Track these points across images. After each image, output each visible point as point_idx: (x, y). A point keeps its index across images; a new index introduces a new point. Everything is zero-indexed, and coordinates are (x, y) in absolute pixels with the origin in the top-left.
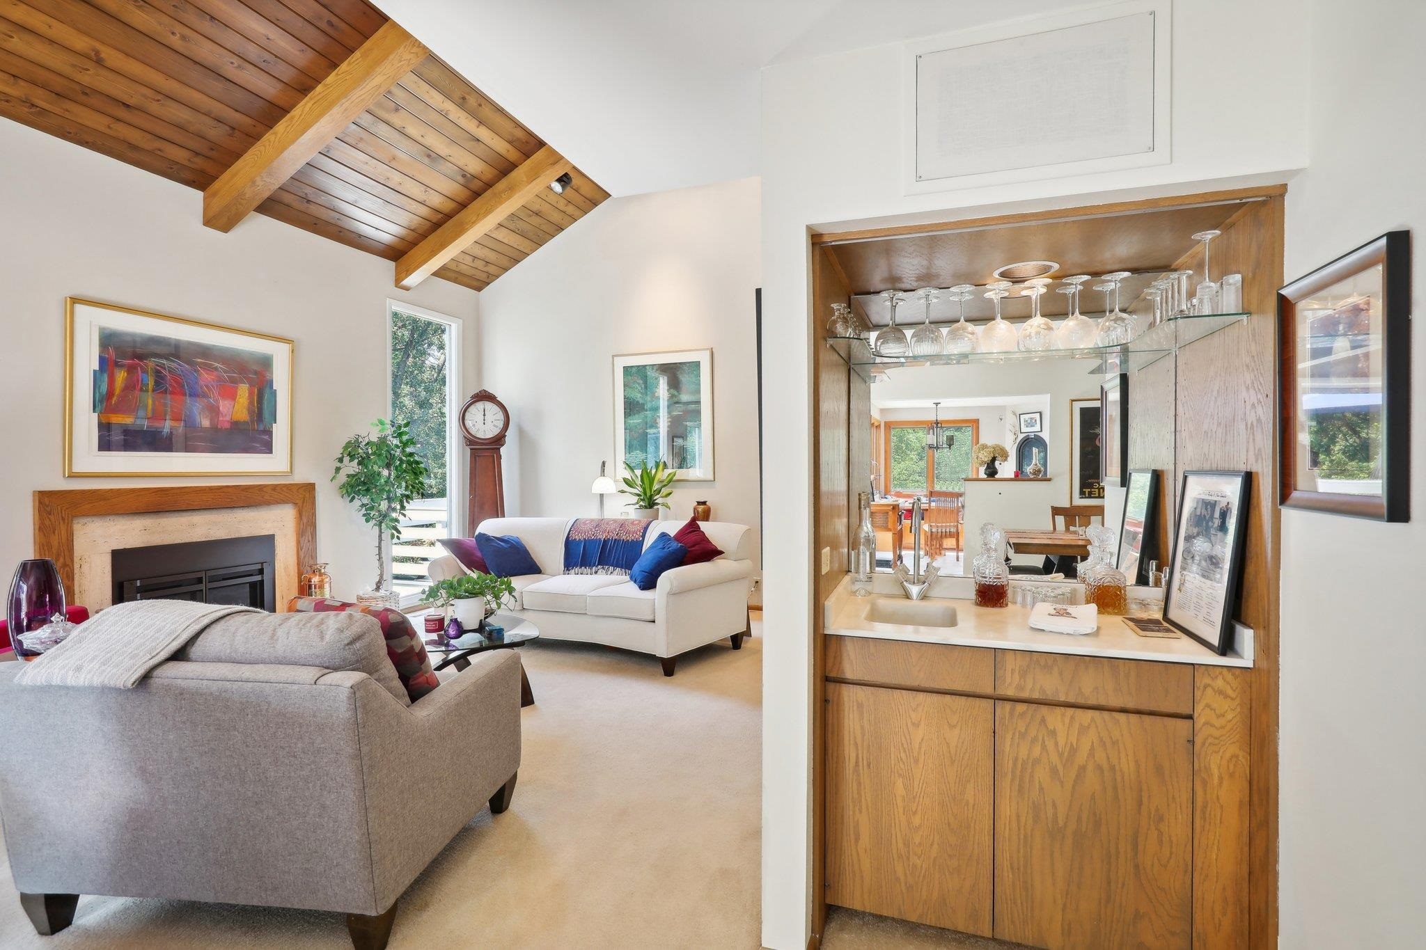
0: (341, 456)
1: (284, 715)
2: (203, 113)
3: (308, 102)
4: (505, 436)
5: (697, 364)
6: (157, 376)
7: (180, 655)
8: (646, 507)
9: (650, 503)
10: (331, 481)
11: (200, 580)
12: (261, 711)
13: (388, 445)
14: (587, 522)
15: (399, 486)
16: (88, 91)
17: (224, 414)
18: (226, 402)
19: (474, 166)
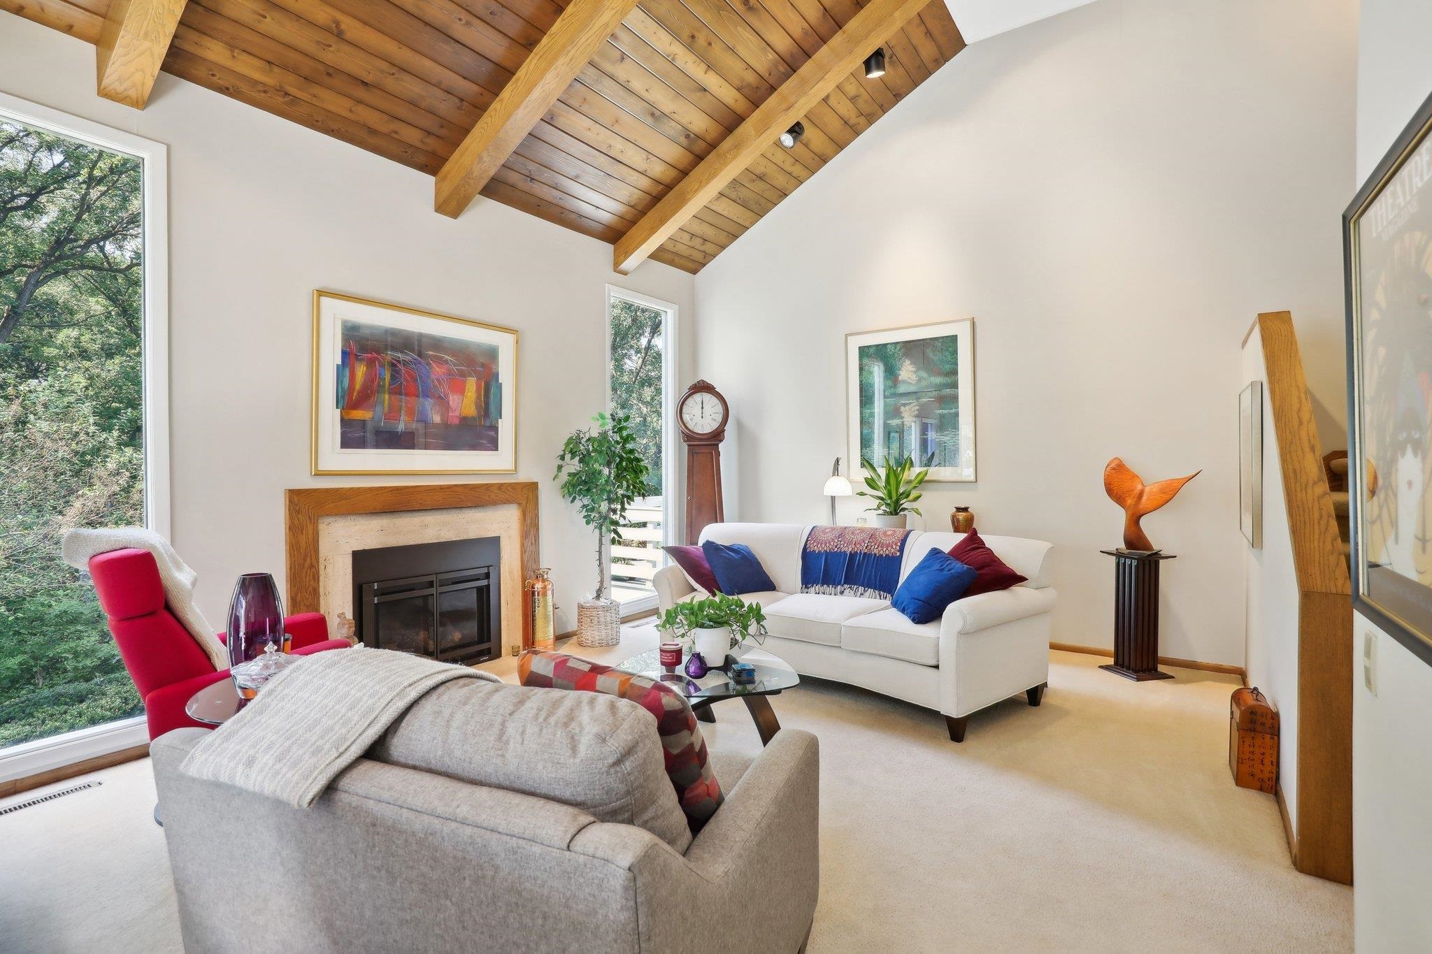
0: (562, 453)
1: (519, 893)
2: (433, 85)
3: (533, 58)
4: (724, 431)
5: (954, 339)
6: (393, 370)
7: (377, 752)
8: (891, 514)
9: (895, 508)
10: (554, 479)
11: (431, 584)
12: (484, 877)
13: (609, 442)
14: (827, 531)
15: (620, 486)
16: (331, 71)
17: (454, 409)
18: (455, 396)
19: (699, 123)
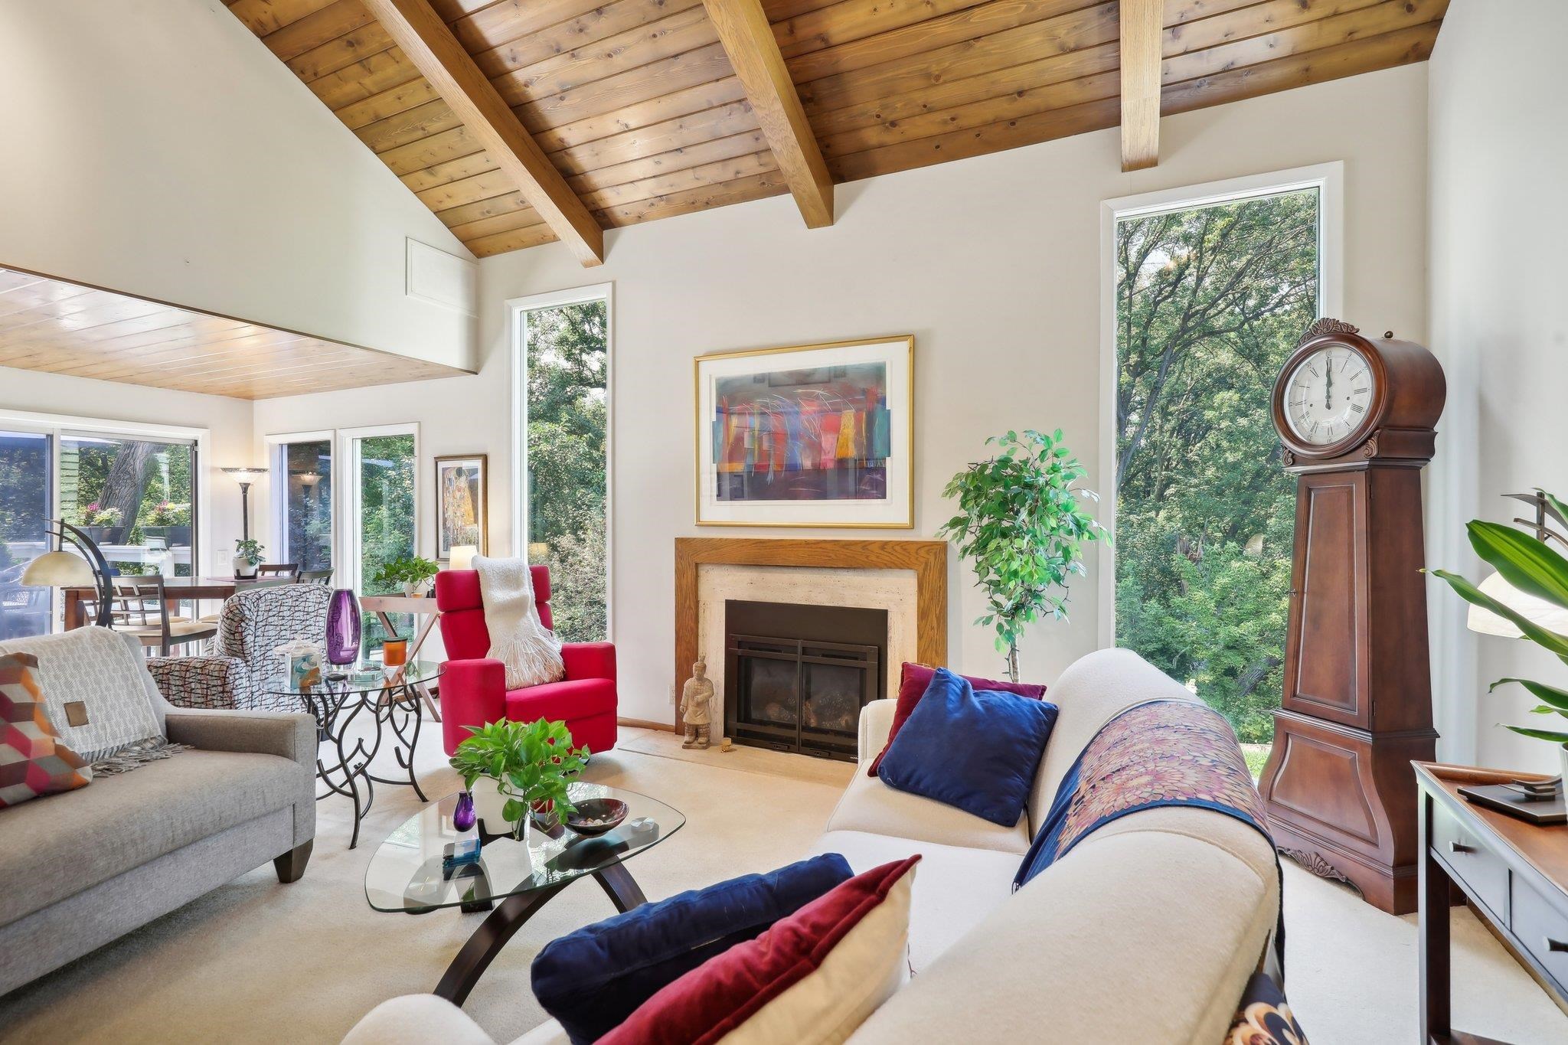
17: (827, 452)
18: (828, 436)
